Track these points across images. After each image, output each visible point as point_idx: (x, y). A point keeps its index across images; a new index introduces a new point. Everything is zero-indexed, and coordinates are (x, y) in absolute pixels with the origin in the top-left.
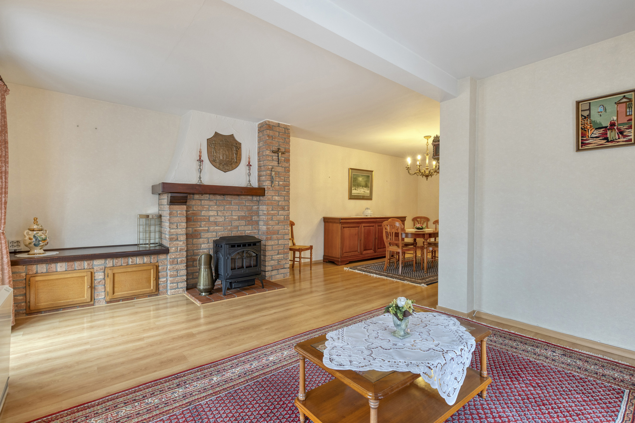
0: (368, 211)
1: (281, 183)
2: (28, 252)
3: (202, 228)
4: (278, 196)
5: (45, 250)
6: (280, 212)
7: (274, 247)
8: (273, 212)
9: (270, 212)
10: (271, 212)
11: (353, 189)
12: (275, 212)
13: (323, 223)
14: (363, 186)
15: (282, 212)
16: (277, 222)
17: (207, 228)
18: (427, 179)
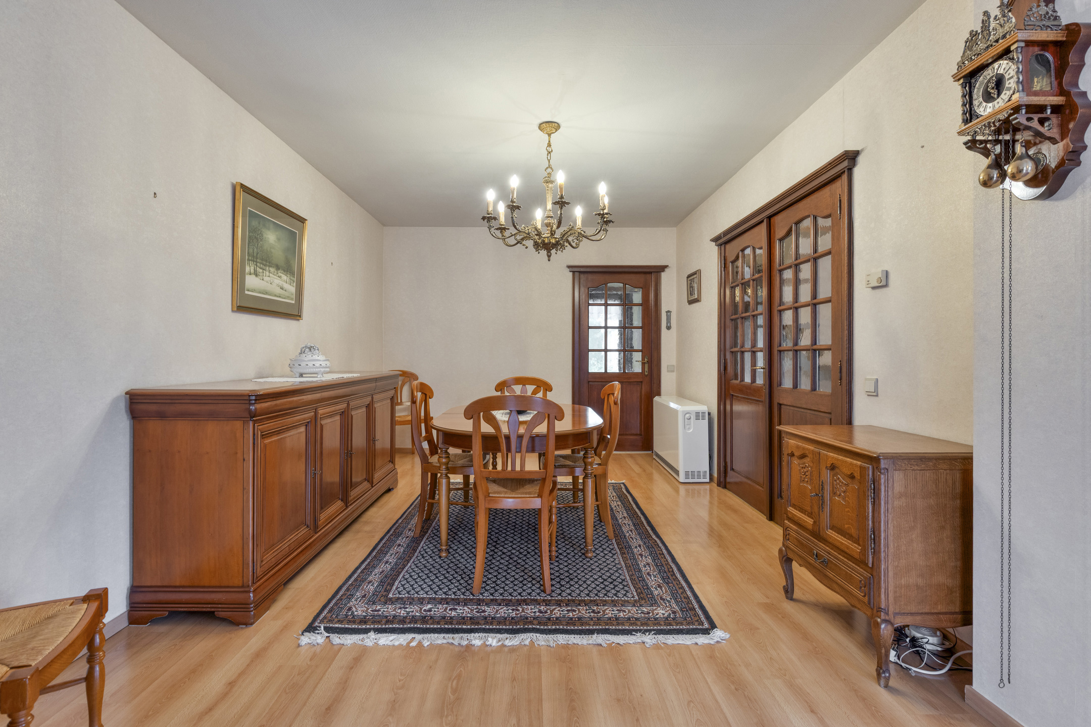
0: (315, 357)
11: (247, 269)
13: (124, 424)
14: (278, 268)
18: (549, 256)
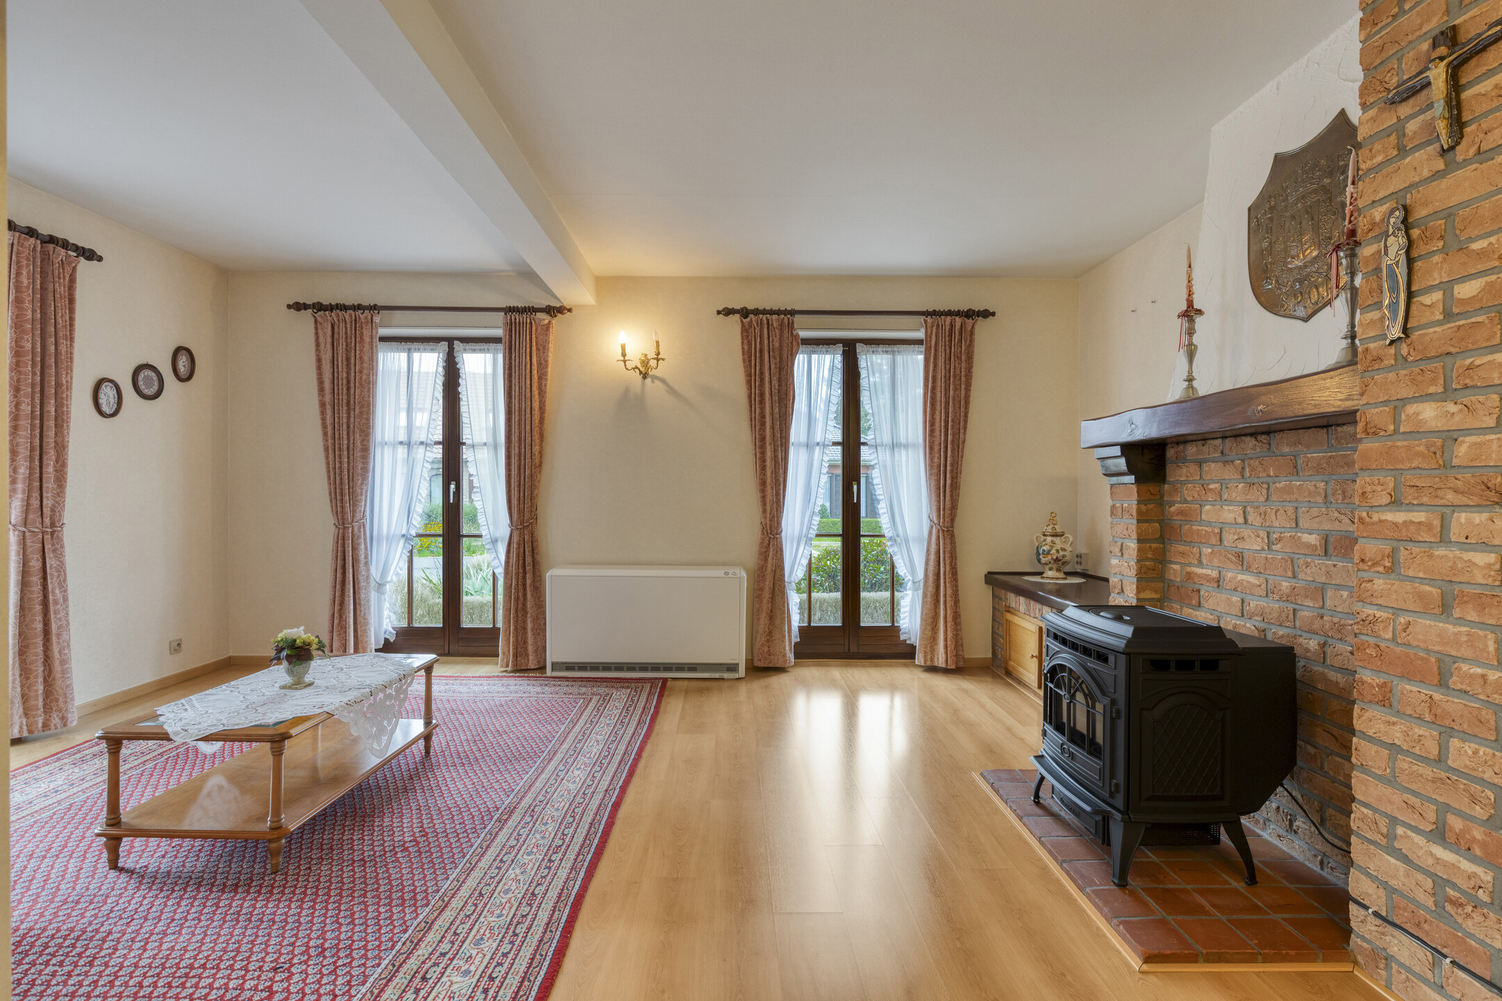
1: (1466, 290)
2: (1042, 573)
3: (1204, 571)
4: (1447, 394)
5: (1065, 573)
6: (1463, 517)
7: (1403, 763)
8: (1399, 517)
9: (1375, 518)
10: (1389, 516)
12: (1420, 516)
15: (1479, 518)
16: (1435, 591)
17: (1214, 574)
